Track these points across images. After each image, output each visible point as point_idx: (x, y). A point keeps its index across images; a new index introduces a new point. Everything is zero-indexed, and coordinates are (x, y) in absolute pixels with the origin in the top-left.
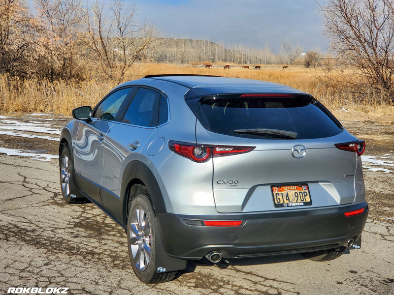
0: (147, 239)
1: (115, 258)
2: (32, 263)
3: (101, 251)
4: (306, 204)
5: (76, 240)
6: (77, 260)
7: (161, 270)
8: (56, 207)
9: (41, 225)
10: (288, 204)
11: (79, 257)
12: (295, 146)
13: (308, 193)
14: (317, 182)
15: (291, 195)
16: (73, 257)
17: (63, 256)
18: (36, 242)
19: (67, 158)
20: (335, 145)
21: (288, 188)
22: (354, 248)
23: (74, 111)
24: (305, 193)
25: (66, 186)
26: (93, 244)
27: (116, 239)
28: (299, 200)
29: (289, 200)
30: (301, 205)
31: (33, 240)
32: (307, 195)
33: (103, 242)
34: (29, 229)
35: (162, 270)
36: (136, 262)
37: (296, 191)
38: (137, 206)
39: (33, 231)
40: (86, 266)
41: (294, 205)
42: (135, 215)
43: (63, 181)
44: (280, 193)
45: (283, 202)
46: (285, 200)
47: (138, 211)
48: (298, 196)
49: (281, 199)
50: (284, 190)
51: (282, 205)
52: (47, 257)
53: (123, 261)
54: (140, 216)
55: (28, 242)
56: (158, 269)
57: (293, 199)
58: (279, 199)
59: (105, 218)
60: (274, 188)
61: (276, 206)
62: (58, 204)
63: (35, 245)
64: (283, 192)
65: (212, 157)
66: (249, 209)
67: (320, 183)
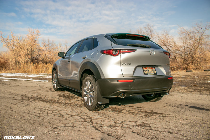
0: (92, 93)
1: (77, 105)
2: (45, 107)
3: (71, 103)
4: (155, 74)
5: (61, 100)
6: (62, 106)
8: (52, 92)
9: (47, 96)
10: (149, 74)
11: (63, 105)
12: (151, 50)
14: (157, 66)
16: (60, 105)
17: (57, 105)
18: (46, 101)
19: (55, 75)
20: (163, 52)
22: (167, 95)
23: (58, 53)
25: (55, 85)
26: (67, 101)
27: (76, 99)
28: (153, 73)
29: (149, 72)
30: (153, 75)
31: (44, 100)
32: (155, 71)
33: (71, 100)
34: (43, 97)
35: (100, 103)
36: (87, 103)
37: (151, 69)
38: (87, 81)
39: (44, 98)
40: (66, 107)
41: (151, 74)
42: (86, 85)
43: (53, 83)
46: (148, 72)
47: (87, 83)
48: (152, 71)
49: (146, 72)
50: (147, 69)
51: (147, 74)
52: (50, 105)
53: (80, 105)
54: (88, 85)
55: (43, 101)
56: (99, 102)
59: (70, 94)
60: (144, 68)
61: (145, 74)
62: (52, 91)
63: (45, 102)
65: (120, 54)
66: (135, 75)
67: (158, 67)
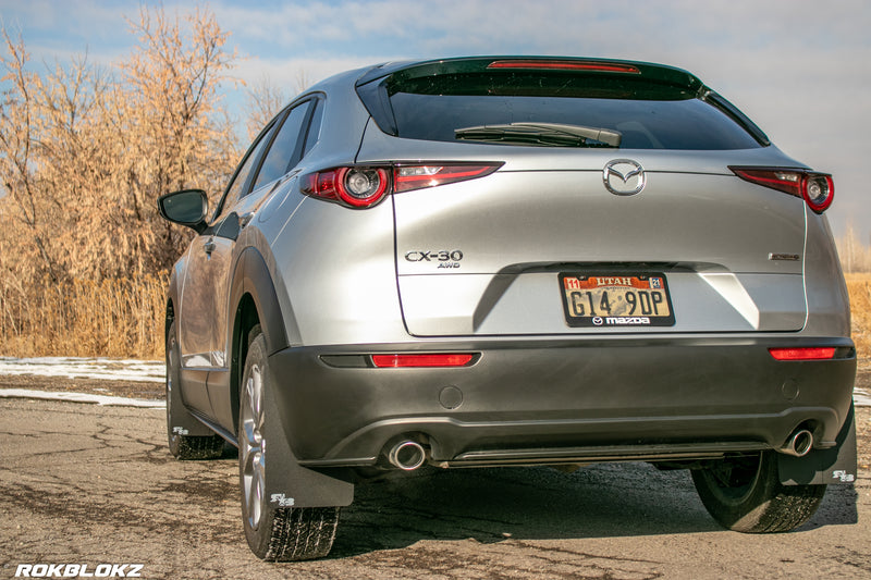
4: (656, 321)
7: (282, 501)
10: (604, 318)
12: (614, 163)
13: (664, 295)
14: (688, 268)
15: (616, 299)
20: (731, 168)
21: (606, 282)
24: (657, 296)
28: (638, 312)
29: (609, 309)
30: (642, 325)
32: (660, 301)
37: (631, 290)
41: (623, 321)
44: (584, 291)
45: (593, 313)
46: (598, 310)
48: (634, 302)
49: (587, 307)
50: (595, 285)
51: (587, 322)
56: (274, 498)
57: (619, 308)
58: (582, 306)
60: (569, 280)
61: (572, 322)
64: (594, 291)
65: (393, 193)
66: (492, 326)
67: (701, 275)
